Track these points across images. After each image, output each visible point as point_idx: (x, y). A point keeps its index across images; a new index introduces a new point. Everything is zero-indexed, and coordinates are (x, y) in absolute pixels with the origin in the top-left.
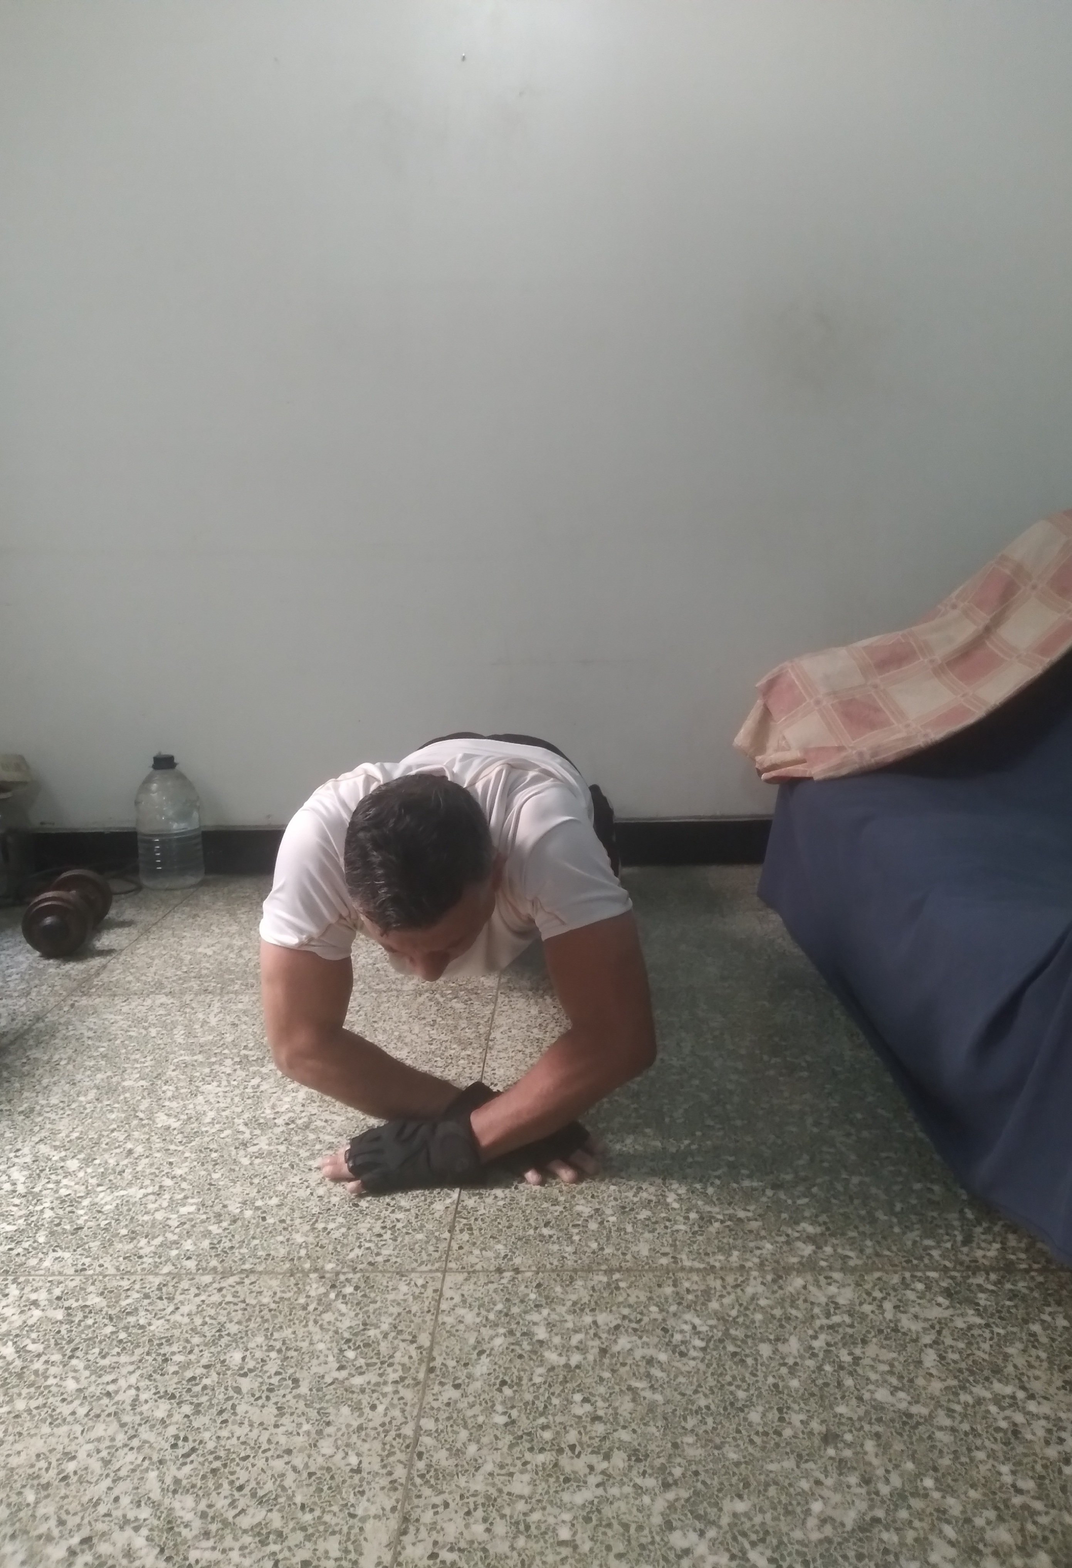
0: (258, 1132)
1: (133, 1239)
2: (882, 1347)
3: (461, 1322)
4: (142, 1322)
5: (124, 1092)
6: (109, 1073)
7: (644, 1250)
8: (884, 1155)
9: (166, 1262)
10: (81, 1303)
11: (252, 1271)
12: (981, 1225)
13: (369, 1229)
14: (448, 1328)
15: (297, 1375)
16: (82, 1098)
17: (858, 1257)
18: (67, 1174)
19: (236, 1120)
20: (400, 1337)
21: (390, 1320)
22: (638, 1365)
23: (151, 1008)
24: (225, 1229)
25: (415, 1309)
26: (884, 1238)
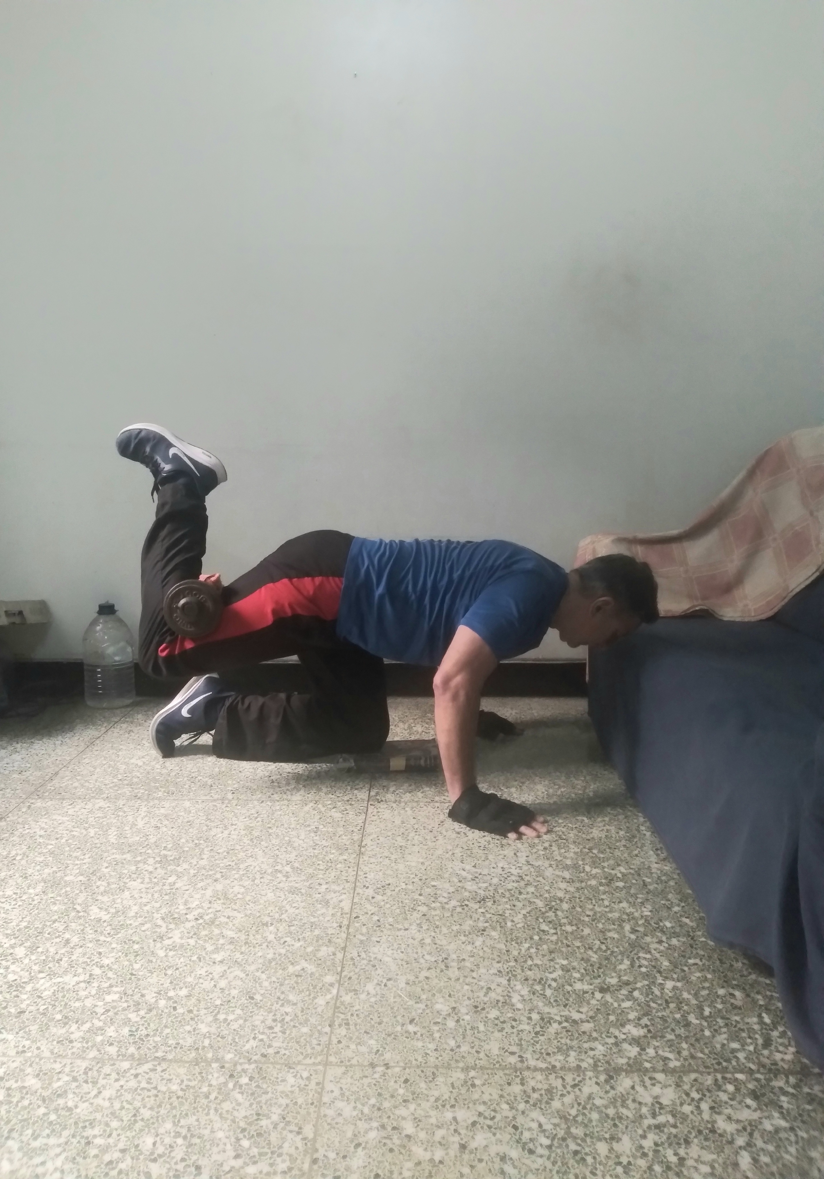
0: (172, 926)
1: (66, 1024)
2: (702, 1148)
3: (340, 1115)
4: (70, 1104)
5: (65, 886)
6: (55, 869)
7: (494, 1047)
8: (691, 961)
9: (92, 1047)
10: (19, 1084)
11: (164, 1059)
12: (777, 1029)
13: (263, 1022)
14: (329, 1121)
15: (200, 1163)
16: (31, 891)
17: (676, 1059)
18: (15, 961)
19: (155, 915)
20: (288, 1128)
21: (279, 1111)
22: (493, 1162)
23: (91, 812)
24: (143, 1017)
25: (300, 1101)
26: (697, 1040)
